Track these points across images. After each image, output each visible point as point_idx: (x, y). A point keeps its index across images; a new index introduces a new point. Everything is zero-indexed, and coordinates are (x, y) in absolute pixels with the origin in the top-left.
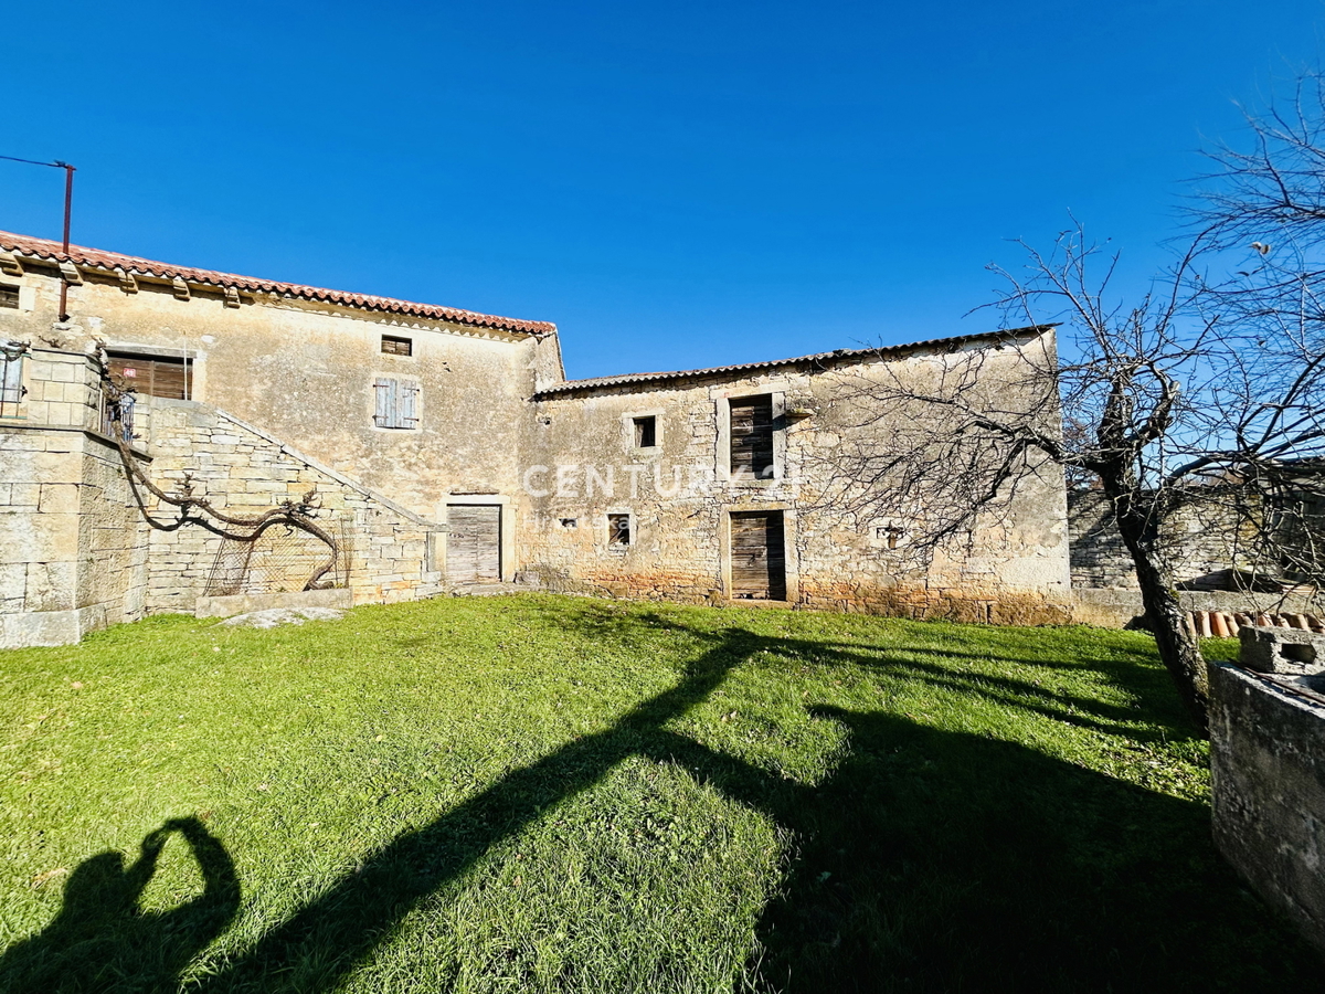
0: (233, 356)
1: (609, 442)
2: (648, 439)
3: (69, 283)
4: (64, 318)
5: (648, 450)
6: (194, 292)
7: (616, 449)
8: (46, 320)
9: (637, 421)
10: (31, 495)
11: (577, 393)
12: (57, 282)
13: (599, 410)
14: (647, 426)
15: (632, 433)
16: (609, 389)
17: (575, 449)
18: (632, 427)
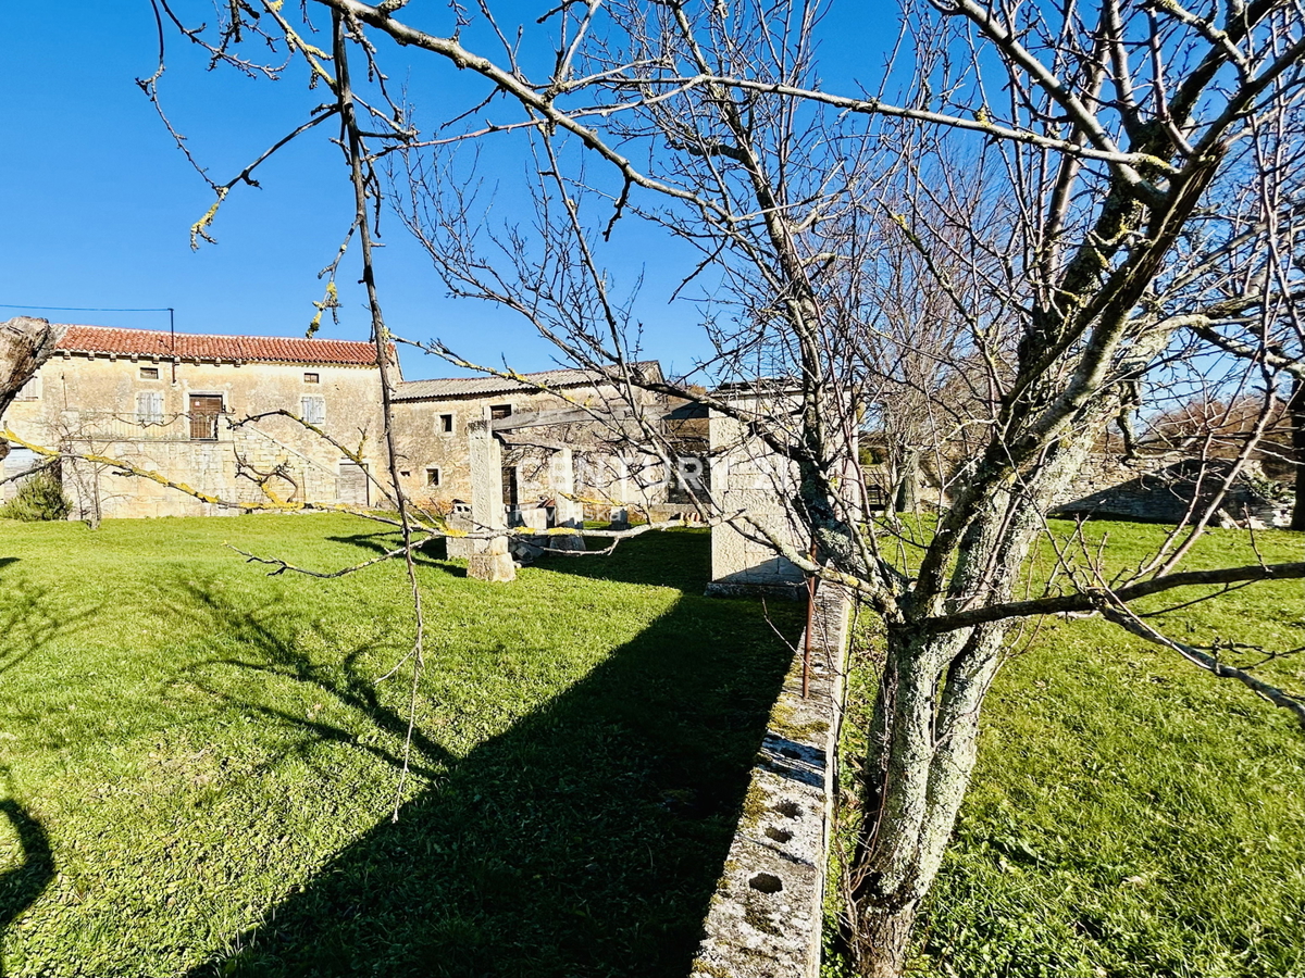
0: (238, 388)
1: (427, 428)
2: (448, 428)
3: (175, 364)
4: (174, 381)
5: (448, 433)
6: (223, 362)
7: (431, 433)
8: (168, 384)
9: (442, 417)
10: (220, 466)
11: (409, 400)
12: (171, 364)
13: (421, 410)
14: (447, 419)
15: (439, 424)
16: (426, 399)
17: (408, 432)
18: (440, 419)
